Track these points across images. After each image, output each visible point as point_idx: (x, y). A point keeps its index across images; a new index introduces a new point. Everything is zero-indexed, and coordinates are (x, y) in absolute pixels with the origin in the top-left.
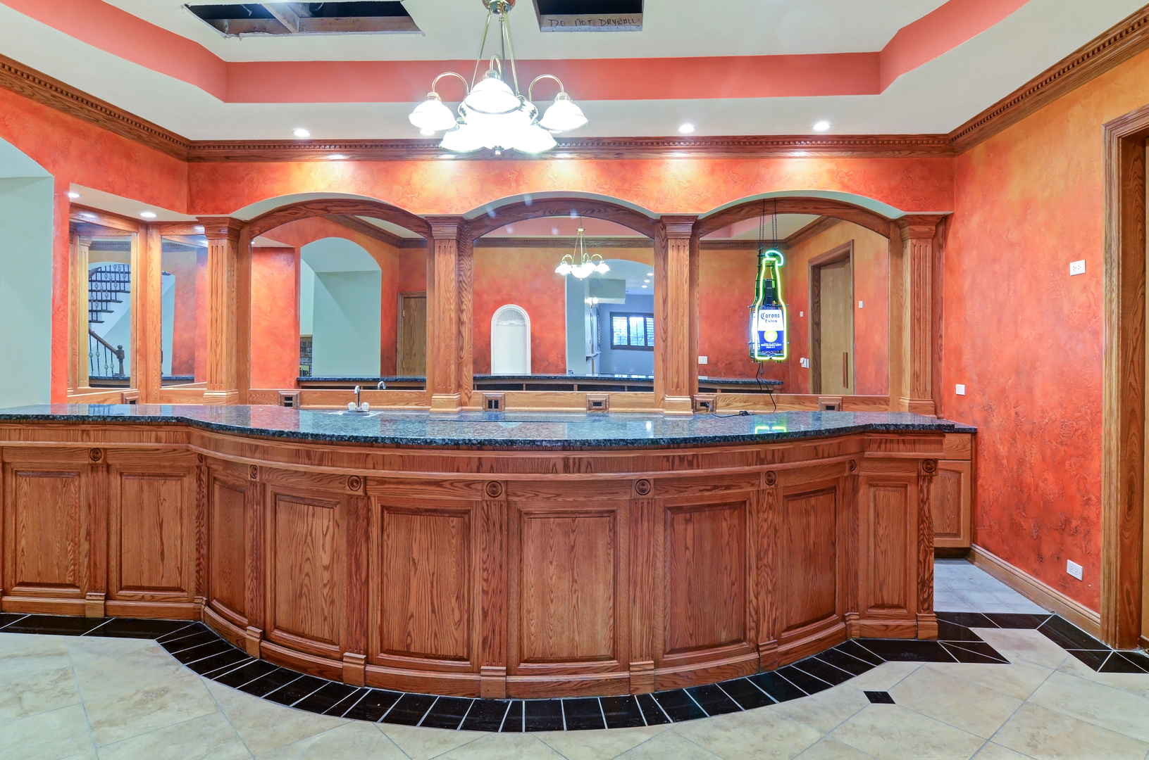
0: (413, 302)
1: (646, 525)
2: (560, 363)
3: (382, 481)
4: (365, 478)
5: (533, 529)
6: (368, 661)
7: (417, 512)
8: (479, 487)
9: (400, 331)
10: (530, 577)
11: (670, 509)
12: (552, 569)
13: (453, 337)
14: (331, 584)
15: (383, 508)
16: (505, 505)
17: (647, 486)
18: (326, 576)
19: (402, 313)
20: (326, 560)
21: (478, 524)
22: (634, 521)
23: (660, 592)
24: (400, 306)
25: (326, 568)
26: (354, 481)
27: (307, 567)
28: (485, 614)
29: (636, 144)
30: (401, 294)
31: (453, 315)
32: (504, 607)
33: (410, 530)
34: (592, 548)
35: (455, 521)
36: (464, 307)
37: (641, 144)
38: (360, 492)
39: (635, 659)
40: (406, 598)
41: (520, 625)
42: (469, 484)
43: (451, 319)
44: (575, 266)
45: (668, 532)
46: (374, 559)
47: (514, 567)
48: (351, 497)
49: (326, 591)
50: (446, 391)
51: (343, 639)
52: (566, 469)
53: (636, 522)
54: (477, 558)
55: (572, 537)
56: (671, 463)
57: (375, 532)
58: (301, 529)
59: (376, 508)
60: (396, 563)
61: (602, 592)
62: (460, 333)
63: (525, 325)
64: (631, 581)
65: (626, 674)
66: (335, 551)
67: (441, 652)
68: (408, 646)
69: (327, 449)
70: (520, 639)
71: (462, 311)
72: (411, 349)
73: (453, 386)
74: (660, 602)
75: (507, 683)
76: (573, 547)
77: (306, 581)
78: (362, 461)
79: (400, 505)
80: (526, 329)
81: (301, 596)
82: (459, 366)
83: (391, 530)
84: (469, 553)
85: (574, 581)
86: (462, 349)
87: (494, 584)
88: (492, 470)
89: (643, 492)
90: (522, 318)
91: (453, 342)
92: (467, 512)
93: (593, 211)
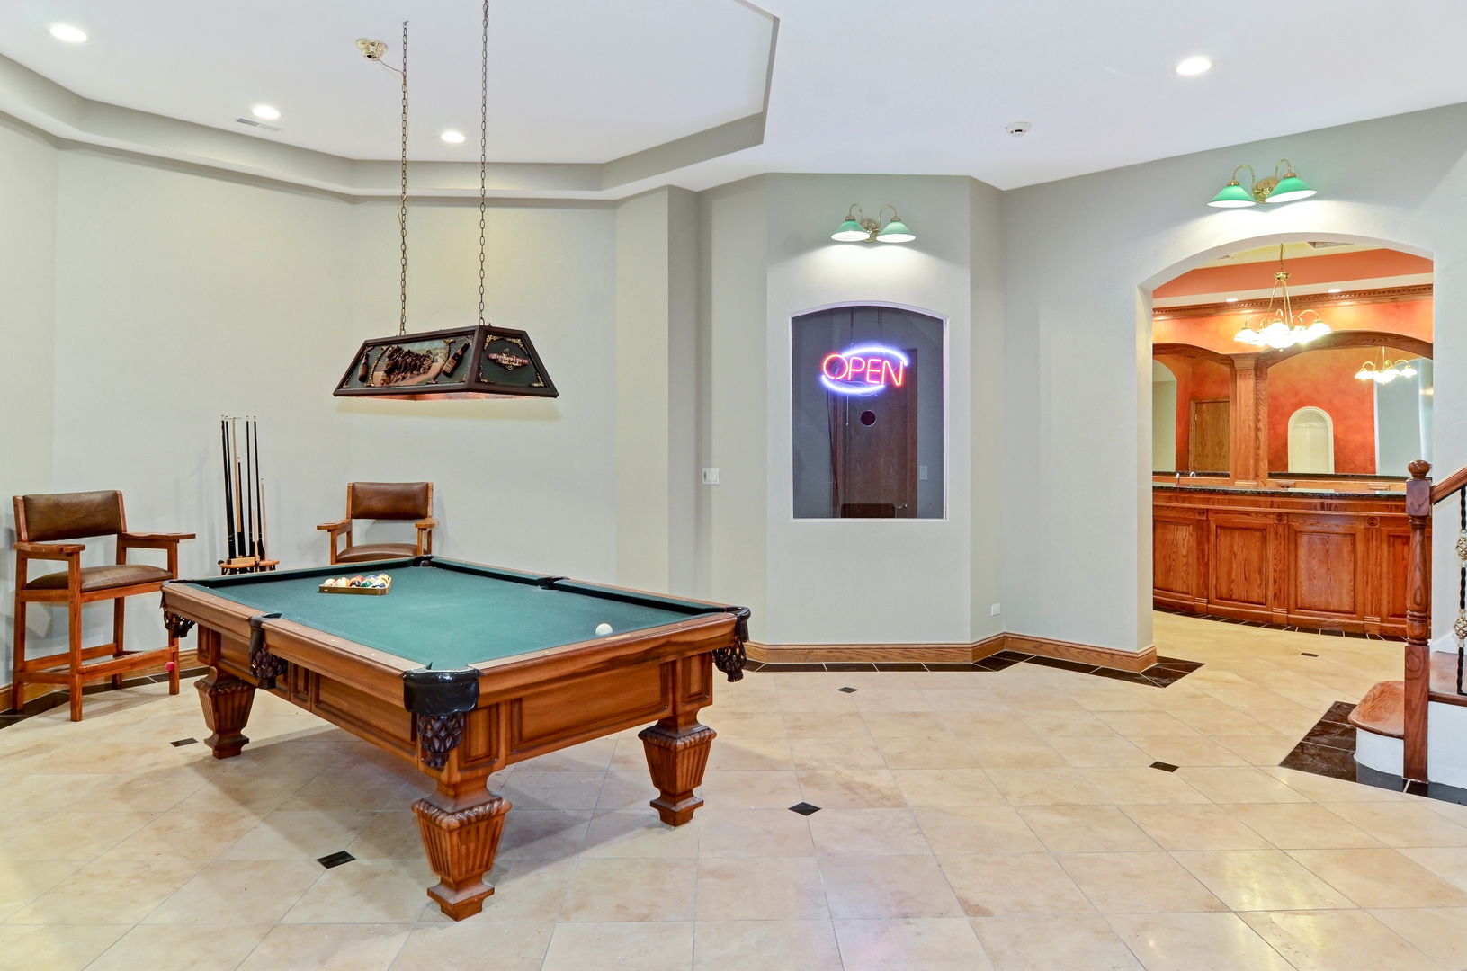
0: (1205, 406)
1: (1375, 543)
2: (1369, 466)
3: (1217, 512)
4: (1207, 510)
5: (1304, 540)
6: (1208, 603)
7: (1237, 529)
8: (1272, 516)
9: (1192, 434)
10: (1302, 564)
11: (1393, 536)
12: (1315, 562)
13: (1252, 440)
14: (1187, 564)
15: (1217, 526)
16: (1286, 527)
17: (1375, 522)
18: (1185, 560)
19: (1194, 418)
20: (1184, 552)
21: (1271, 536)
22: (1367, 540)
23: (1385, 581)
24: (1192, 411)
25: (1185, 556)
26: (1202, 512)
27: (1173, 556)
28: (1275, 581)
29: (1409, 290)
30: (1193, 399)
31: (1252, 424)
32: (1286, 580)
33: (1232, 537)
34: (1339, 553)
35: (1258, 534)
36: (1261, 417)
37: (1414, 290)
38: (1205, 518)
39: (1368, 615)
40: (1229, 573)
41: (1296, 590)
42: (1265, 514)
43: (1250, 427)
44: (1376, 372)
45: (1391, 548)
46: (1212, 552)
47: (1292, 558)
48: (1199, 520)
49: (1185, 568)
50: (1246, 479)
51: (1194, 591)
52: (1322, 508)
53: (1368, 541)
54: (1271, 551)
55: (1327, 546)
56: (1390, 509)
57: (1212, 538)
58: (1170, 537)
59: (1213, 526)
60: (1224, 552)
61: (1346, 577)
62: (1257, 436)
63: (1327, 427)
64: (1366, 572)
65: (1362, 622)
66: (1189, 548)
67: (1249, 600)
68: (1231, 596)
69: (1186, 495)
70: (1296, 597)
71: (1259, 421)
72: (1203, 450)
73: (1252, 475)
74: (1385, 587)
75: (1288, 617)
76: (1328, 551)
77: (1173, 563)
78: (1207, 501)
79: (1227, 525)
80: (1327, 432)
81: (1170, 570)
82: (1257, 460)
83: (1222, 537)
84: (1266, 551)
85: (1328, 569)
86: (1259, 448)
87: (1280, 566)
88: (1279, 507)
89: (1372, 524)
90: (1323, 420)
91: (1252, 443)
92: (1265, 530)
93: (1374, 341)
